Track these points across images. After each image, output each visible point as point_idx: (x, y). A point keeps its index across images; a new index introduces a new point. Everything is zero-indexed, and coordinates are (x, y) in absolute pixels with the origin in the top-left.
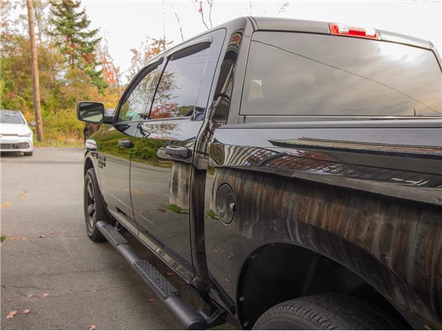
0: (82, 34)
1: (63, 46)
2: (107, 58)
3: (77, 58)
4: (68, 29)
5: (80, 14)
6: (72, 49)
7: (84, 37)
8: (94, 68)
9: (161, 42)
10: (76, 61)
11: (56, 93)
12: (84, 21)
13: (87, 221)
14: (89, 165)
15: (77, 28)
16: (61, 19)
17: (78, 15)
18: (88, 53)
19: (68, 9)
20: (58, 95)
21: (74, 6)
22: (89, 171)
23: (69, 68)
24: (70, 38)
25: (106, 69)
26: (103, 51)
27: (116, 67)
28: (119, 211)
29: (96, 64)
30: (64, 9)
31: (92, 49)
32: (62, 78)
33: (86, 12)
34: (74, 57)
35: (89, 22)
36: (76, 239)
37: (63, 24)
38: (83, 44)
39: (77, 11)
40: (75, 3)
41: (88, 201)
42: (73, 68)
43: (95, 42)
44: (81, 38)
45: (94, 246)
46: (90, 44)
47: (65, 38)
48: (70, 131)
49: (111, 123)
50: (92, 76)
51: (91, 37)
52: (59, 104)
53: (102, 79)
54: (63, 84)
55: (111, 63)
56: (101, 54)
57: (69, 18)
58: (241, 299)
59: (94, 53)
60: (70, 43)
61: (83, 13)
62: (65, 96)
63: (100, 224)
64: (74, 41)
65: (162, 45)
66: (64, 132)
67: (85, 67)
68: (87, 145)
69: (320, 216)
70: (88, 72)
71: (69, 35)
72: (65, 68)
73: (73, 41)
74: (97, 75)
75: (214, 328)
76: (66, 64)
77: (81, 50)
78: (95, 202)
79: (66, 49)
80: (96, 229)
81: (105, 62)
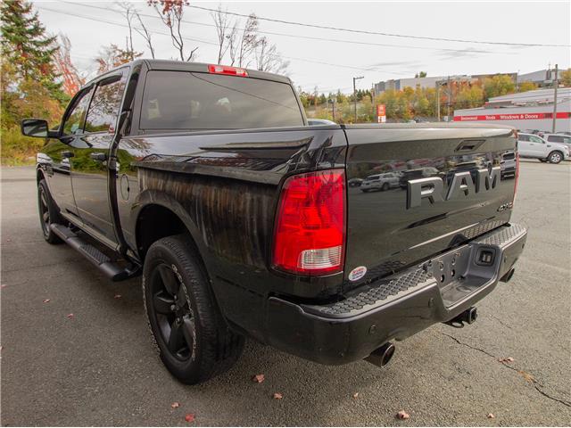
0: (35, 43)
1: (13, 55)
2: (69, 68)
3: (31, 69)
4: (17, 37)
5: (31, 20)
6: (24, 58)
7: (38, 46)
8: (53, 80)
9: (129, 54)
10: (30, 72)
11: (8, 107)
12: (36, 28)
13: (44, 228)
14: (40, 176)
15: (29, 36)
16: (9, 25)
17: (29, 21)
18: (44, 64)
19: (16, 14)
20: (11, 109)
21: (23, 11)
22: (41, 181)
23: (22, 80)
24: (20, 47)
25: (69, 80)
26: (63, 60)
27: (81, 79)
28: (69, 212)
29: (55, 76)
30: (11, 14)
31: (49, 60)
32: (15, 90)
33: (39, 19)
34: (28, 67)
35: (44, 29)
36: (33, 243)
37: (10, 31)
38: (37, 53)
39: (28, 16)
40: (24, 7)
41: (43, 209)
42: (27, 79)
43: (51, 52)
44: (34, 47)
45: (52, 248)
46: (45, 53)
47: (15, 46)
48: (29, 148)
49: (56, 137)
50: (50, 89)
51: (46, 45)
52: (13, 119)
53: (62, 91)
54: (17, 96)
55: (75, 74)
56: (62, 64)
57: (18, 25)
58: (141, 248)
59: (51, 63)
60: (21, 51)
61: (35, 19)
62: (19, 110)
63: (53, 226)
64: (26, 50)
65: (130, 57)
66: (21, 149)
67: (42, 78)
68: (39, 160)
69: (164, 185)
70: (45, 85)
71: (20, 43)
72: (17, 79)
73: (24, 50)
74: (56, 88)
75: (114, 266)
76: (18, 75)
77: (36, 60)
78: (49, 209)
79: (16, 58)
80: (52, 232)
81: (67, 72)
